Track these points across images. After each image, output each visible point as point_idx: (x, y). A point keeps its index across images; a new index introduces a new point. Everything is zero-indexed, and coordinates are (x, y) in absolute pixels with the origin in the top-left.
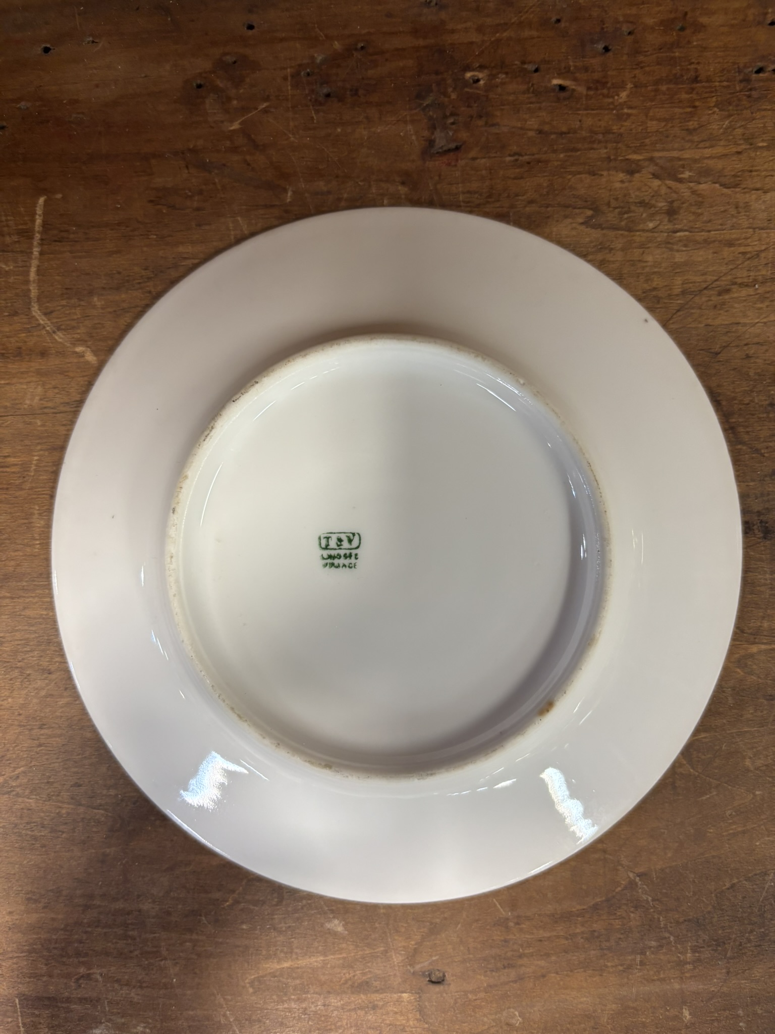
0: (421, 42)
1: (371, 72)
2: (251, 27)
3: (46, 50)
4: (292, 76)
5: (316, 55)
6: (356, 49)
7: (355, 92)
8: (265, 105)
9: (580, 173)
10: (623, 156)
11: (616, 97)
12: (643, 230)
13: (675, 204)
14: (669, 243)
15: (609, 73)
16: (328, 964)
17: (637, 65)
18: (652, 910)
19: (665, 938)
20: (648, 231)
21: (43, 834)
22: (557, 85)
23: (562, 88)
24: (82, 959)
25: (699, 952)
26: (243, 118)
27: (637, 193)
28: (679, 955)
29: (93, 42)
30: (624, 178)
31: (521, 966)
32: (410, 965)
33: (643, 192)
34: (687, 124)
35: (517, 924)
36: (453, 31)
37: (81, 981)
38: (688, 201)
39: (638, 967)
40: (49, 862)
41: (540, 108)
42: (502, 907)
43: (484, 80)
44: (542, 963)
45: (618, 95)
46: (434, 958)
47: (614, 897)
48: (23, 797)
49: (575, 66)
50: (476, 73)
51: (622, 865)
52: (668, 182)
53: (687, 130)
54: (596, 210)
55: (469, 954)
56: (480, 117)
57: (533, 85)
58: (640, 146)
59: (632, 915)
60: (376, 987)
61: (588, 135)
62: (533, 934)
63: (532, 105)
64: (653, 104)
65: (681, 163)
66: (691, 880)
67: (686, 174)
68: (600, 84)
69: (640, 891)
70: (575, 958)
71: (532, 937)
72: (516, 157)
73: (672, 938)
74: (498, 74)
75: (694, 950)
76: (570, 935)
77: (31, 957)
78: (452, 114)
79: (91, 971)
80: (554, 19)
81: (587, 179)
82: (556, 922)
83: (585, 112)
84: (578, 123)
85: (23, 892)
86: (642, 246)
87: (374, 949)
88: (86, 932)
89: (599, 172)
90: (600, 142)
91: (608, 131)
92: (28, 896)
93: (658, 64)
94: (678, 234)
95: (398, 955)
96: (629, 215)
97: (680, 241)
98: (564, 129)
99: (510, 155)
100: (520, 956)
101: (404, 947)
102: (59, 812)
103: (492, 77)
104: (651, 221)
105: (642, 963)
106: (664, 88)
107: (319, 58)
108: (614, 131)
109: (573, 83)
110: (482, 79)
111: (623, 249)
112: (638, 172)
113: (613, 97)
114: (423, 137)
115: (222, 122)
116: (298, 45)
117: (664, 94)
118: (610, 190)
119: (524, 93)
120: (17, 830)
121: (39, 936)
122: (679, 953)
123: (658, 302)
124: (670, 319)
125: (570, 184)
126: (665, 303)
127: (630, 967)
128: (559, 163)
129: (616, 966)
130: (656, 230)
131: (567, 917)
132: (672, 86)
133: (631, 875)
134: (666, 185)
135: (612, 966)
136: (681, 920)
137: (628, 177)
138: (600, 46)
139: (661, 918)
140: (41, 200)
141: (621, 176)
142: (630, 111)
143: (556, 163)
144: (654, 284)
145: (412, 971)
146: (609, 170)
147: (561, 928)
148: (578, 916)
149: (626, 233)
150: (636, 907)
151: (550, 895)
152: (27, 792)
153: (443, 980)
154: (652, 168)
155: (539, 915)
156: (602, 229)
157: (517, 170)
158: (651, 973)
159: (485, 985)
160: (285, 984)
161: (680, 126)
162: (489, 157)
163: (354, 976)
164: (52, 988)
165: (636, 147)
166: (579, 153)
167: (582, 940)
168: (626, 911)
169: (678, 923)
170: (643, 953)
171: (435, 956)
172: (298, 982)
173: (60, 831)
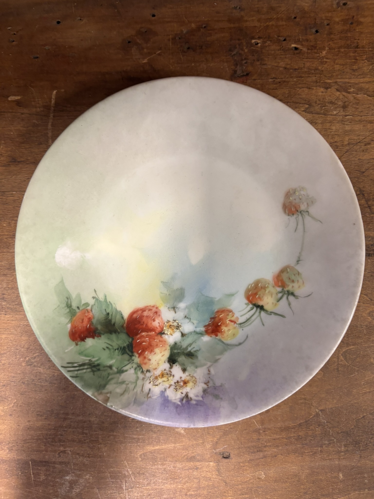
0: (232, 25)
1: (208, 39)
2: (154, 16)
3: (58, 23)
4: (172, 39)
5: (183, 30)
6: (202, 28)
7: (201, 47)
8: (159, 52)
9: (303, 88)
10: (323, 81)
11: (321, 54)
12: (331, 115)
13: (346, 104)
14: (343, 121)
15: (318, 42)
16: (176, 448)
17: (330, 39)
18: (326, 427)
19: (332, 440)
20: (333, 115)
21: (46, 384)
22: (293, 47)
23: (296, 49)
24: (61, 444)
25: (348, 447)
26: (149, 57)
27: (329, 98)
28: (338, 448)
29: (80, 19)
30: (323, 90)
31: (265, 451)
32: (214, 449)
33: (332, 97)
34: (353, 67)
35: (265, 432)
36: (247, 21)
37: (61, 454)
38: (352, 102)
39: (319, 453)
40: (48, 397)
41: (286, 57)
42: (257, 424)
43: (260, 44)
44: (275, 450)
45: (322, 53)
46: (225, 446)
47: (309, 420)
48: (37, 367)
49: (302, 39)
50: (257, 40)
51: (313, 406)
52: (343, 93)
53: (353, 70)
54: (310, 105)
55: (241, 445)
56: (258, 60)
57: (283, 47)
58: (331, 76)
59: (317, 429)
60: (198, 459)
61: (307, 70)
62: (271, 436)
63: (282, 56)
64: (338, 57)
65: (349, 84)
66: (345, 413)
67: (352, 90)
68: (314, 47)
69: (321, 418)
70: (290, 448)
71: (271, 438)
72: (274, 80)
73: (335, 440)
74: (267, 41)
75: (345, 446)
76: (288, 437)
77: (38, 442)
78: (245, 59)
79: (66, 449)
80: (293, 17)
81: (306, 90)
82: (282, 431)
83: (306, 60)
84: (303, 65)
85: (35, 411)
86: (330, 122)
87: (198, 442)
88: (64, 431)
89: (312, 88)
90: (313, 74)
91: (316, 69)
92: (38, 413)
93: (340, 39)
94: (347, 117)
95: (208, 445)
96: (325, 108)
97: (348, 120)
98: (297, 67)
99: (271, 79)
100: (265, 447)
101: (212, 441)
102: (54, 375)
103: (264, 42)
104: (335, 110)
105: (321, 451)
106: (342, 50)
107: (185, 32)
108: (320, 69)
109: (301, 46)
110: (259, 43)
111: (321, 123)
112: (330, 88)
113: (319, 53)
114: (232, 69)
115: (139, 59)
116: (175, 25)
117: (343, 53)
118: (317, 96)
119: (279, 50)
120: (34, 382)
121: (42, 432)
122: (338, 447)
123: (337, 148)
124: (342, 156)
125: (298, 92)
126: (340, 148)
127: (315, 453)
128: (294, 83)
129: (309, 452)
130: (337, 115)
131: (287, 429)
132: (346, 49)
133: (317, 410)
134: (342, 94)
135: (307, 452)
136: (340, 432)
137: (325, 90)
138: (314, 30)
139: (330, 431)
140: (55, 92)
141: (322, 89)
142: (327, 60)
143: (292, 83)
144: (336, 140)
145: (215, 452)
146: (316, 87)
147: (284, 434)
148: (292, 429)
149: (323, 116)
150: (319, 425)
151: (279, 419)
152: (39, 365)
153: (229, 457)
154: (336, 87)
155: (274, 428)
156: (313, 114)
157: (275, 86)
158: (325, 456)
159: (249, 459)
160: (156, 457)
161: (349, 68)
162: (262, 79)
163: (188, 454)
164: (47, 457)
165: (329, 76)
166: (303, 78)
167: (294, 440)
168: (314, 427)
169: (338, 433)
170: (321, 446)
171: (226, 445)
172: (162, 456)
173: (54, 383)
